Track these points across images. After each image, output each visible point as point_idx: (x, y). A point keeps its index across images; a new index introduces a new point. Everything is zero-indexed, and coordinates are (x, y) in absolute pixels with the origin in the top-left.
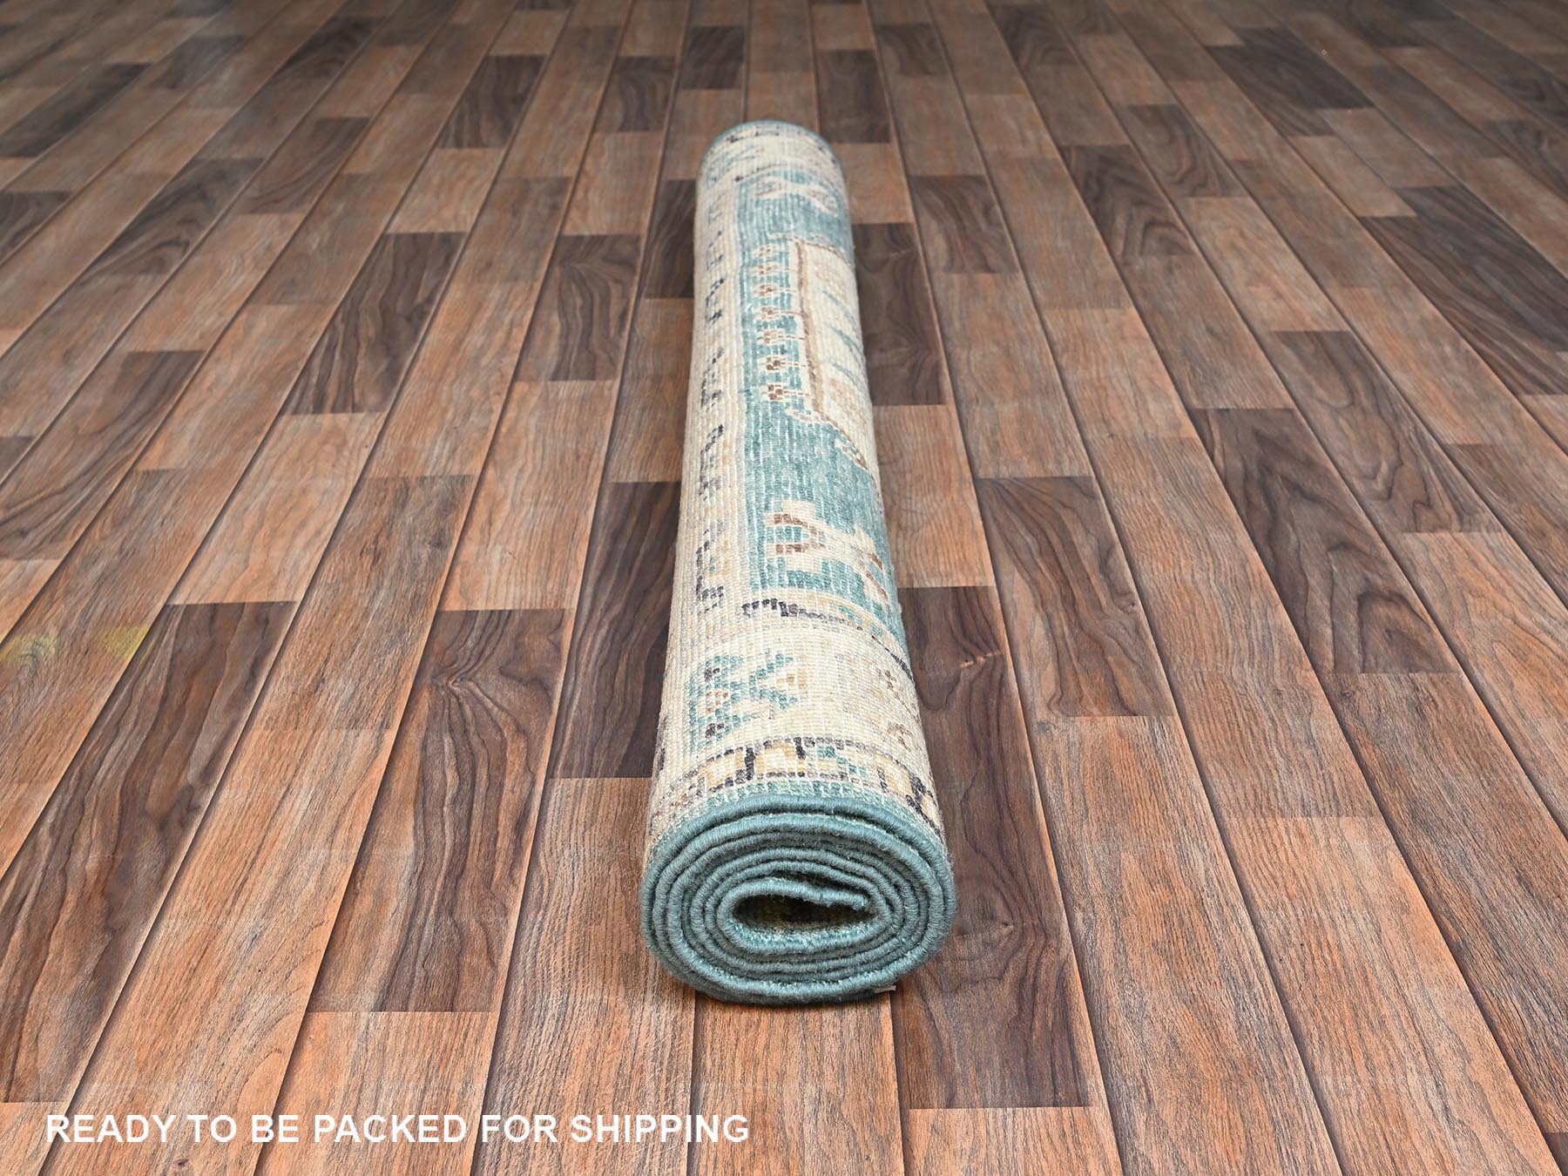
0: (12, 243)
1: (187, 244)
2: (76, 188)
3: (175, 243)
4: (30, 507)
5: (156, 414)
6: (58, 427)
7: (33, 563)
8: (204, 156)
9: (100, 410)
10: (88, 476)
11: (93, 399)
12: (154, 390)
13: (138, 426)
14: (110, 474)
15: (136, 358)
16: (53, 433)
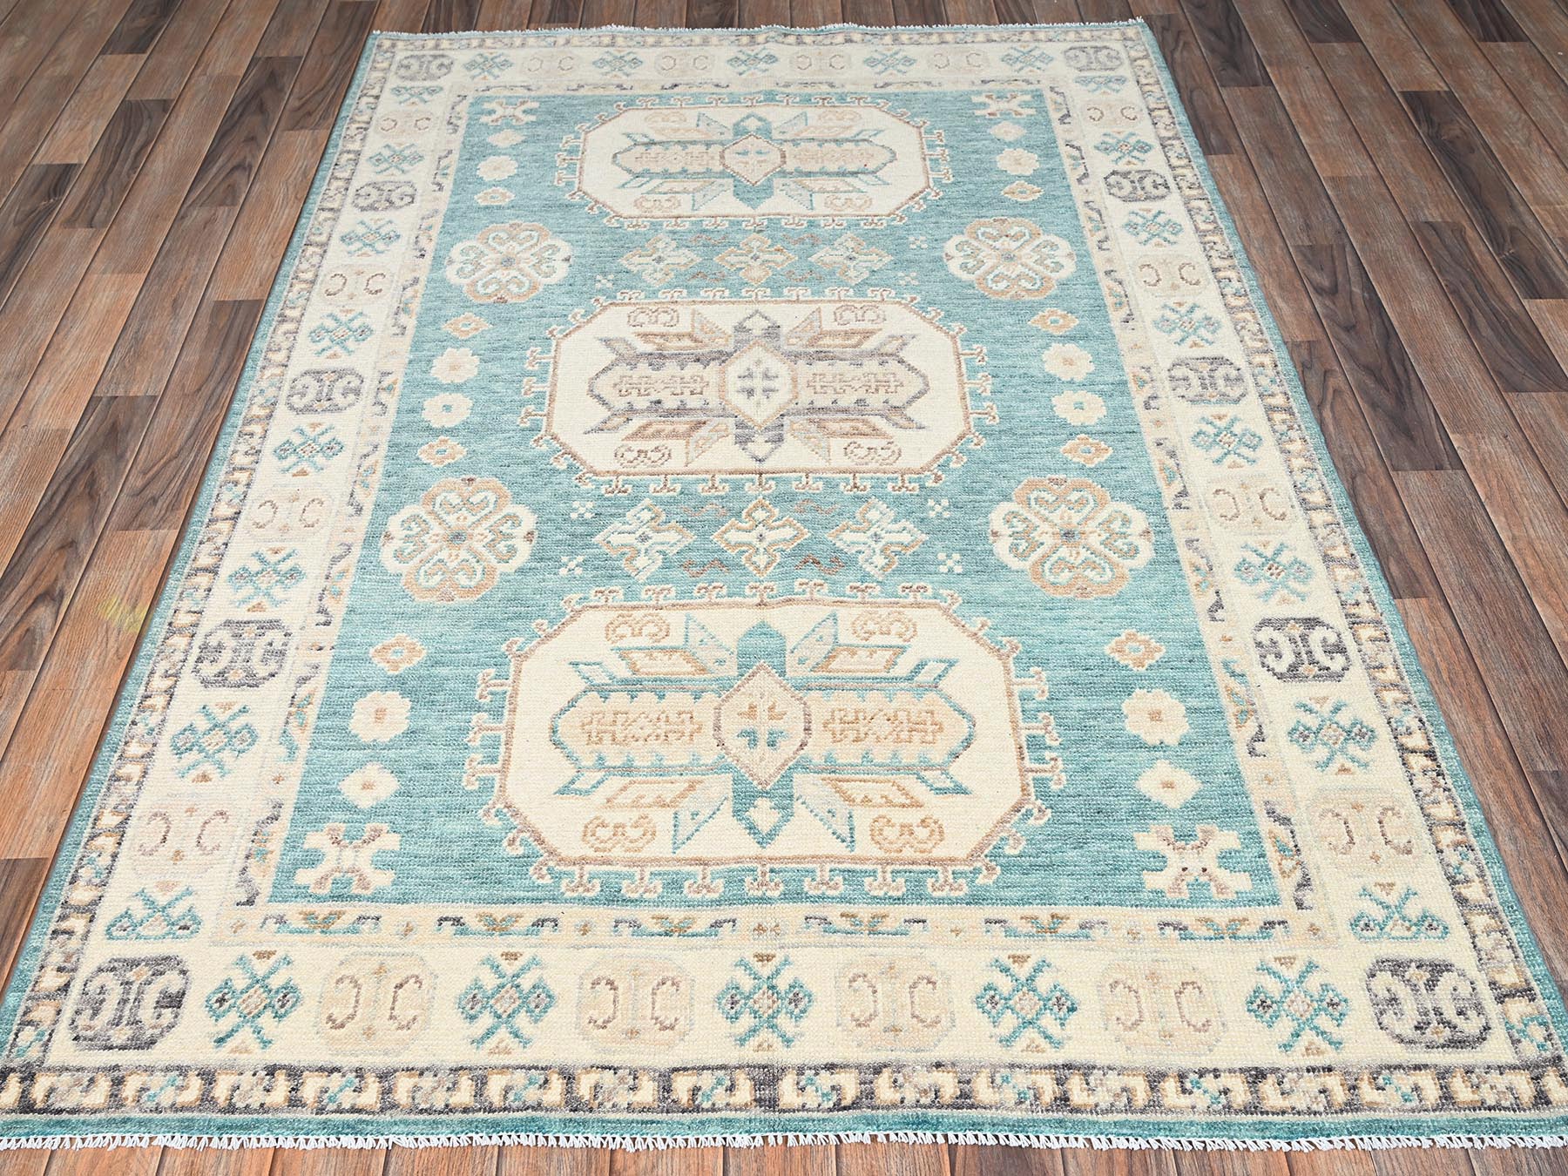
0: (133, 167)
1: (250, 167)
2: (174, 95)
3: (241, 167)
4: (158, 473)
5: (233, 372)
6: (172, 386)
7: (163, 532)
8: (260, 54)
9: (198, 366)
10: (192, 440)
11: (192, 356)
12: (230, 346)
13: (222, 384)
14: (206, 437)
15: (220, 305)
16: (169, 393)
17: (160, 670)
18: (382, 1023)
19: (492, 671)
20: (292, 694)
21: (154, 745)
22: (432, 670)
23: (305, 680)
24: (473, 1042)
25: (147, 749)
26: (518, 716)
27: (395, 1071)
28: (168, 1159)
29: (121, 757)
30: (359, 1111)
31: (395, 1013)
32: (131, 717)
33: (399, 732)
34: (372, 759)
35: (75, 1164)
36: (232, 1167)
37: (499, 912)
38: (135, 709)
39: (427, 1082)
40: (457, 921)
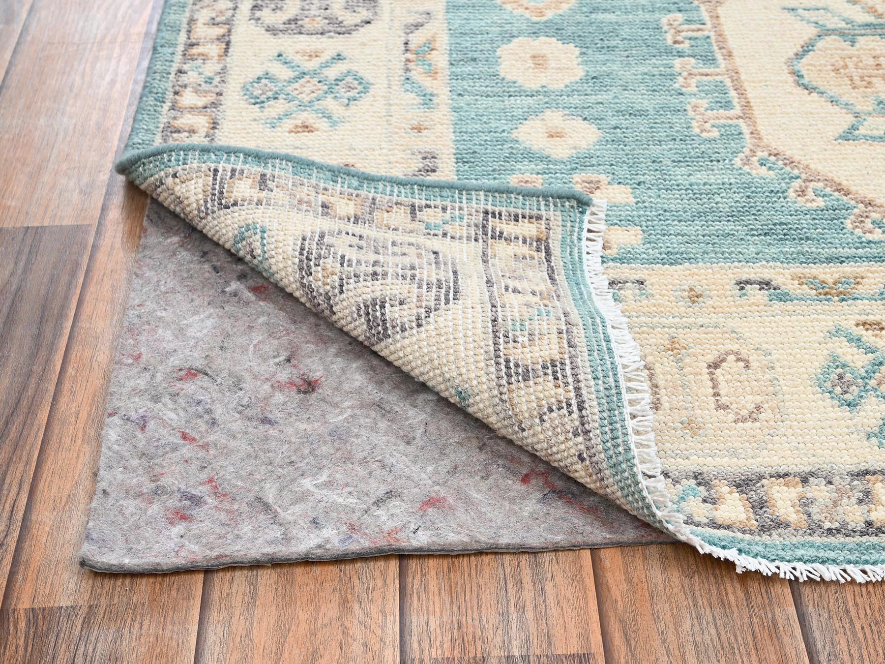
17: (203, 16)
18: (707, 413)
19: (680, 16)
20: (403, 40)
21: (220, 94)
22: (593, 16)
23: (418, 26)
24: (869, 437)
25: (211, 98)
26: (737, 60)
27: (761, 477)
28: (414, 618)
29: (173, 108)
30: (719, 527)
31: (724, 400)
32: (175, 67)
33: (577, 79)
34: (548, 105)
35: (249, 632)
36: (532, 628)
37: (828, 273)
38: (178, 58)
39: (819, 491)
40: (765, 284)
